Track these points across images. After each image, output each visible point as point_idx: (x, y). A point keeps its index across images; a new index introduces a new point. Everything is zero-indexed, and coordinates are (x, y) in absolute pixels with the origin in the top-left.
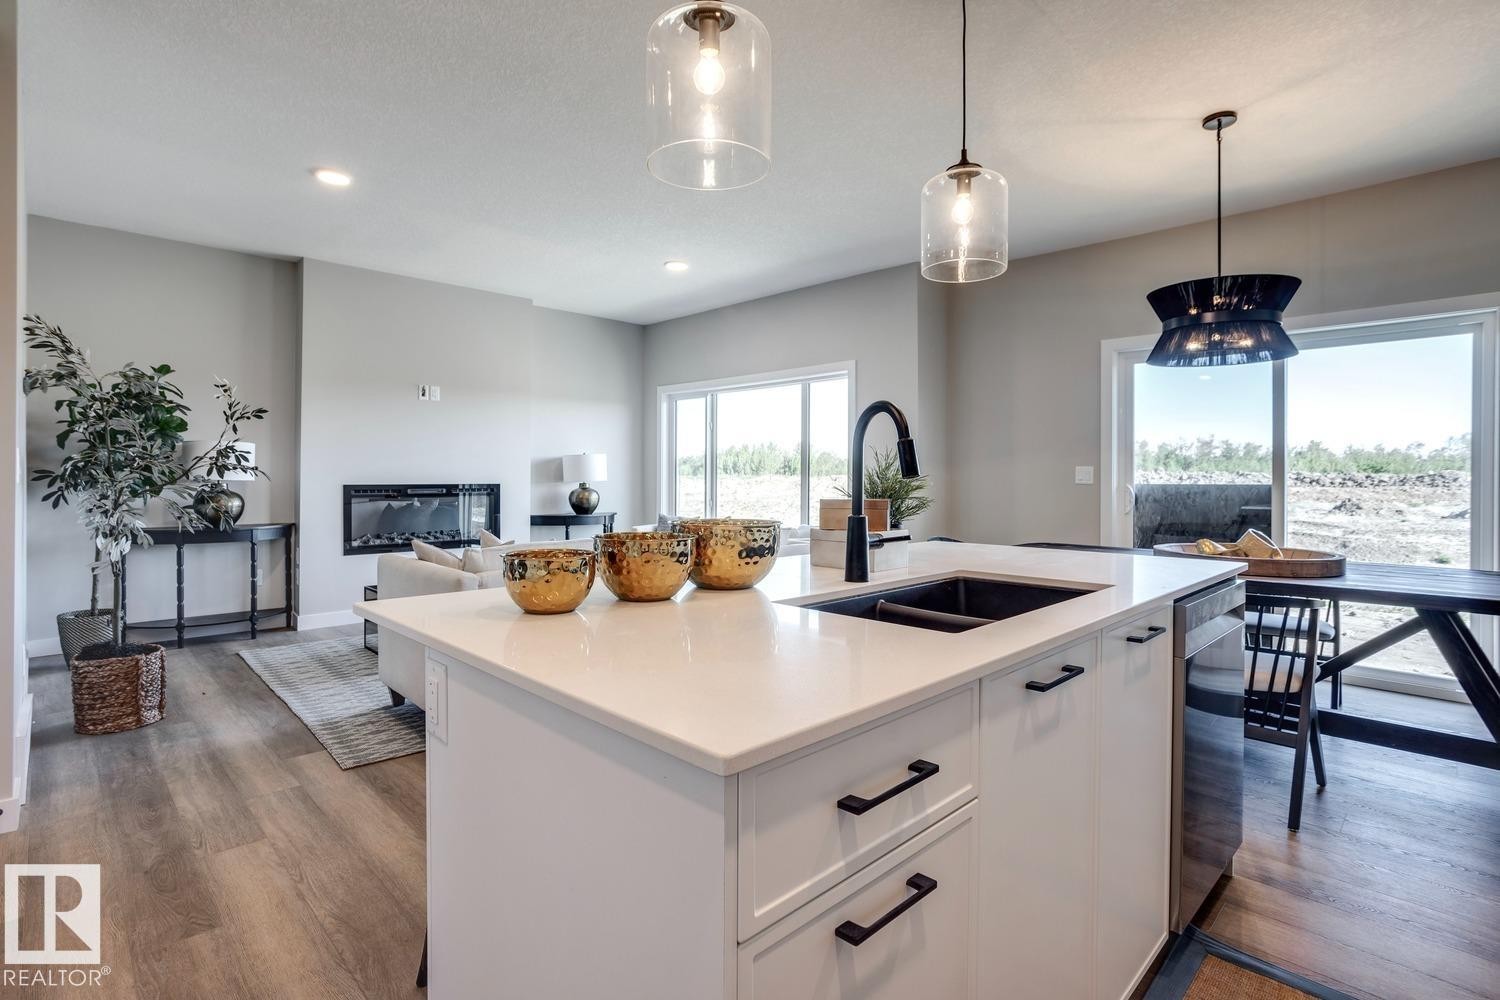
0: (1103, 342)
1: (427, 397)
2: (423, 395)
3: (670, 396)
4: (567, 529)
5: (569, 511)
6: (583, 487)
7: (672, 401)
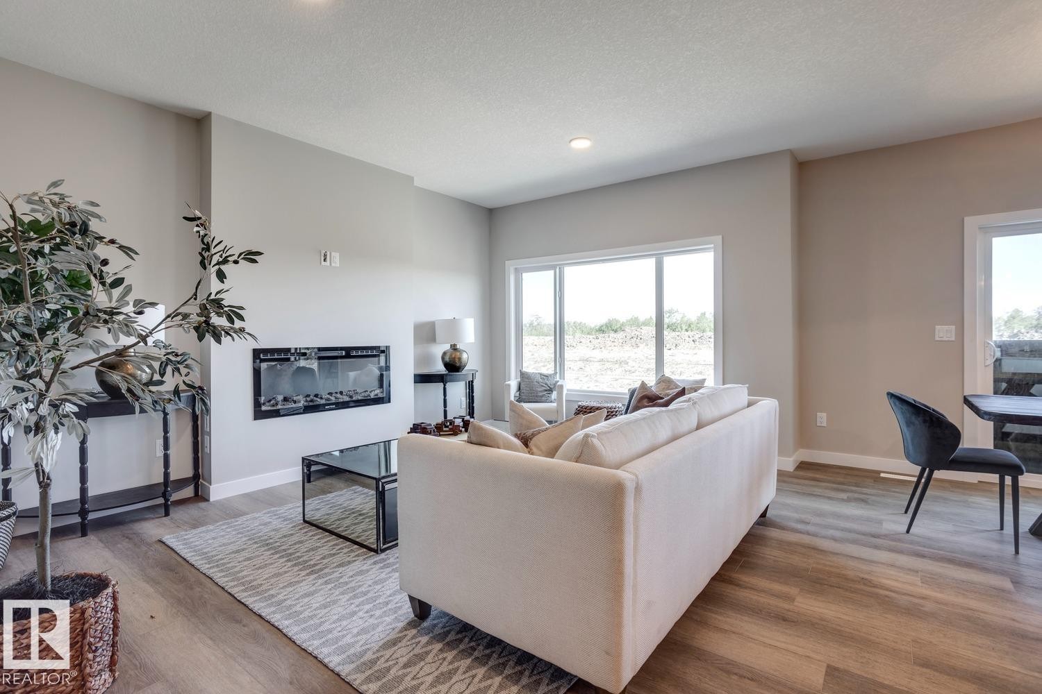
0: (966, 219)
1: (328, 263)
2: (325, 260)
3: (516, 269)
4: (445, 385)
5: (440, 368)
6: (454, 348)
7: (518, 272)
